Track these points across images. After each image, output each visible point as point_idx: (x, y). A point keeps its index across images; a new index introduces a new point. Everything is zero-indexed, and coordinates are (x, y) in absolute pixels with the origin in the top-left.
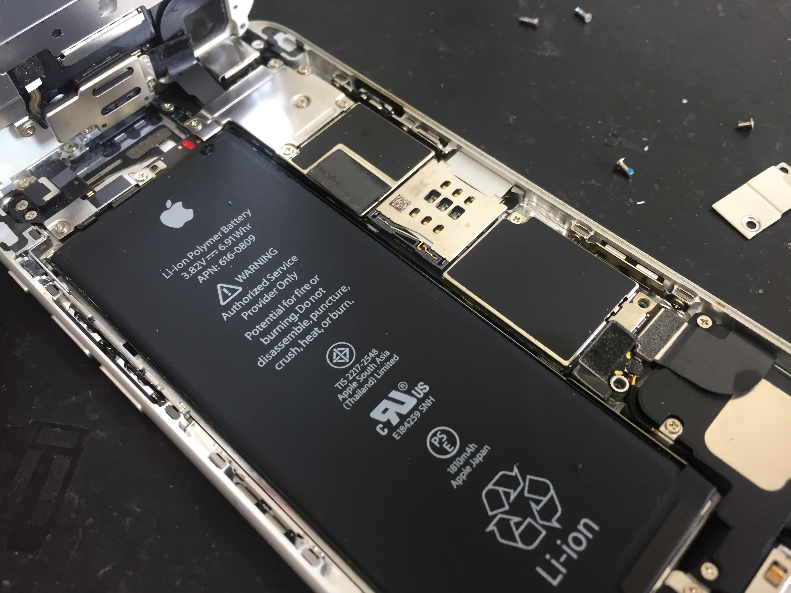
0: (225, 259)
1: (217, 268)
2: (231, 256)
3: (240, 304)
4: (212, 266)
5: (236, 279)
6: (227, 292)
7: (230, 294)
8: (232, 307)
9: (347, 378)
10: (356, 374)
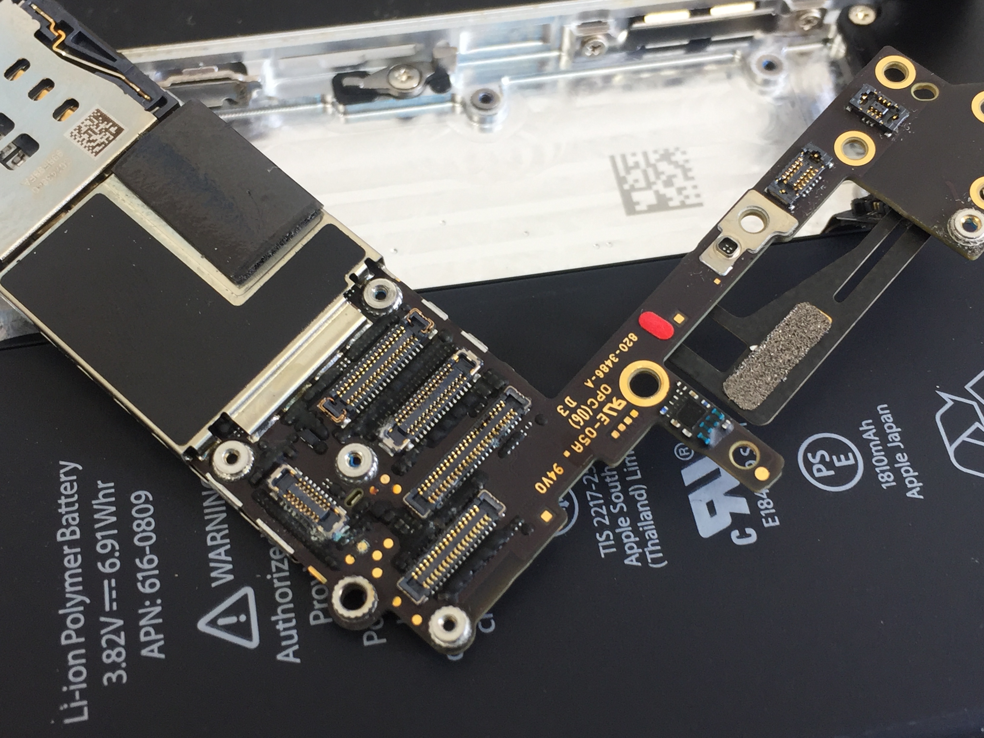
0: (145, 578)
1: (153, 604)
2: (150, 561)
3: (284, 611)
4: (141, 611)
5: (214, 585)
6: (232, 620)
7: (243, 618)
8: (279, 631)
9: (602, 527)
10: (604, 507)
